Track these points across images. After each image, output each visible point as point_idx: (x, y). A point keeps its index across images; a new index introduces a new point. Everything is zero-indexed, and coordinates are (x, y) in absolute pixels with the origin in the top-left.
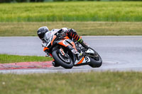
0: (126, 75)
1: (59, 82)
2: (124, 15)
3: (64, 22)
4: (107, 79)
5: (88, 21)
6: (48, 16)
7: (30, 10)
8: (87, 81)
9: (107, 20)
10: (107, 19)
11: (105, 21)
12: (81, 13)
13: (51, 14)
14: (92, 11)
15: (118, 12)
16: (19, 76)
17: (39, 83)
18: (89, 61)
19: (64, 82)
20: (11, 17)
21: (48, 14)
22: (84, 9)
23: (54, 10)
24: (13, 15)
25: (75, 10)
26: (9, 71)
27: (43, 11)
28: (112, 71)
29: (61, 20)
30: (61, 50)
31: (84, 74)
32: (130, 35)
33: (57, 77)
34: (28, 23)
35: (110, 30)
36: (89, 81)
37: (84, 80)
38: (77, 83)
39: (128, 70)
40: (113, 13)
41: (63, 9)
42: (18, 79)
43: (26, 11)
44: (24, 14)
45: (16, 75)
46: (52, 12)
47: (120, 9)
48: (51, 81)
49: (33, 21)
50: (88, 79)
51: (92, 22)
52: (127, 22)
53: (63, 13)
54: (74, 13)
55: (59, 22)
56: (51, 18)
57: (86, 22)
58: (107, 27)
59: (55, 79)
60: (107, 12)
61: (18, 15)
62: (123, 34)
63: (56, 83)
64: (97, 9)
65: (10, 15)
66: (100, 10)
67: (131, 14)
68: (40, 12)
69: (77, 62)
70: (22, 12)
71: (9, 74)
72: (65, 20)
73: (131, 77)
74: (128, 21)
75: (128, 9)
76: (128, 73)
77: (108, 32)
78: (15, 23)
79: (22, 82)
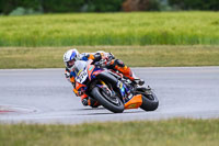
0: (49, 129)
2: (45, 37)
4: (21, 136)
9: (20, 45)
15: (36, 32)
28: (27, 123)
32: (55, 67)
35: (23, 61)
39: (53, 123)
40: (28, 34)
47: (40, 26)
52: (49, 48)
58: (19, 56)
60: (20, 32)
62: (43, 67)
66: (9, 30)
67: (56, 34)
73: (58, 132)
74: (51, 45)
75: (51, 27)
76: (52, 127)
77: (21, 64)
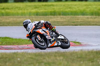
1: (58, 58)
3: (62, 16)
4: (92, 56)
5: (78, 15)
6: (51, 12)
7: (38, 8)
8: (78, 58)
10: (92, 14)
11: (91, 15)
12: (74, 10)
13: (53, 10)
14: (82, 9)
16: (30, 54)
17: (44, 59)
18: (60, 44)
19: (62, 58)
20: (24, 13)
21: (50, 10)
22: (76, 7)
23: (55, 7)
24: (26, 11)
25: (70, 8)
26: (23, 51)
27: (47, 8)
29: (60, 14)
30: (38, 36)
31: (76, 52)
33: (57, 54)
34: (36, 17)
35: (94, 22)
36: (80, 58)
37: (76, 56)
38: (71, 59)
41: (62, 7)
42: (30, 56)
43: (35, 8)
44: (34, 11)
45: (27, 53)
46: (54, 9)
48: (53, 58)
49: (40, 15)
50: (79, 56)
51: (82, 16)
53: (61, 10)
54: (69, 9)
55: (58, 16)
56: (53, 13)
57: (77, 16)
59: (55, 56)
61: (29, 11)
63: (56, 59)
64: (85, 7)
65: (23, 11)
66: (87, 8)
68: (45, 9)
69: (50, 45)
70: (32, 9)
71: (23, 53)
72: (62, 15)
78: (27, 16)
79: (32, 58)
